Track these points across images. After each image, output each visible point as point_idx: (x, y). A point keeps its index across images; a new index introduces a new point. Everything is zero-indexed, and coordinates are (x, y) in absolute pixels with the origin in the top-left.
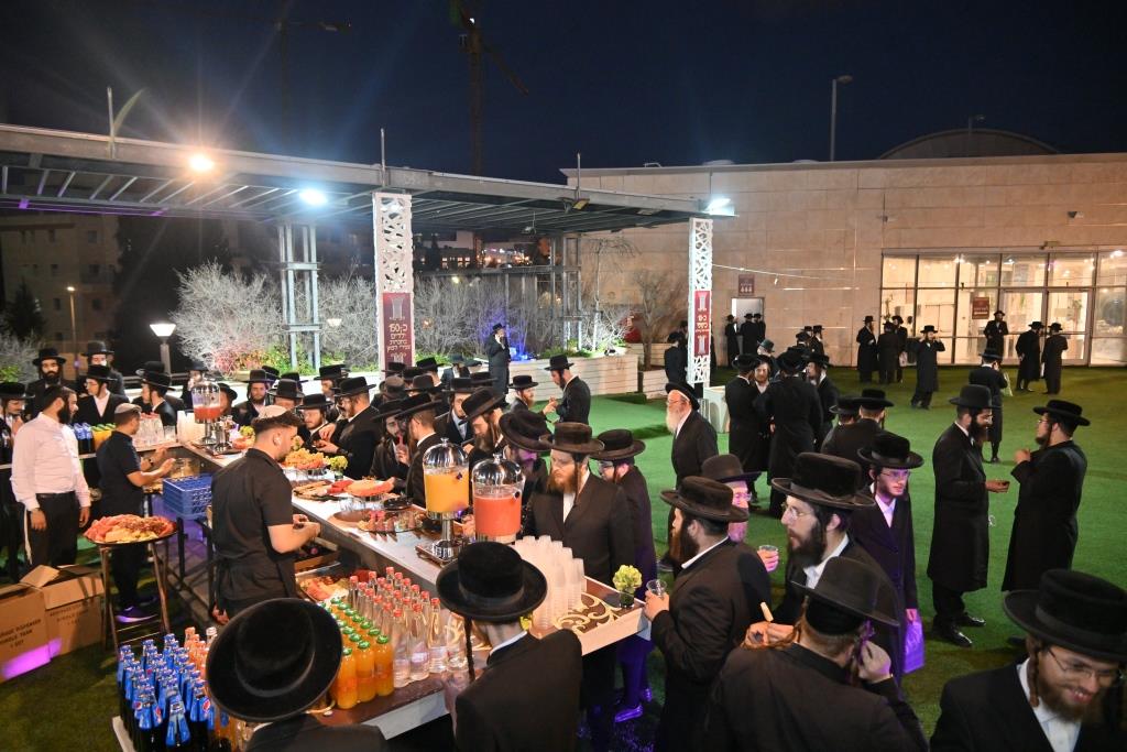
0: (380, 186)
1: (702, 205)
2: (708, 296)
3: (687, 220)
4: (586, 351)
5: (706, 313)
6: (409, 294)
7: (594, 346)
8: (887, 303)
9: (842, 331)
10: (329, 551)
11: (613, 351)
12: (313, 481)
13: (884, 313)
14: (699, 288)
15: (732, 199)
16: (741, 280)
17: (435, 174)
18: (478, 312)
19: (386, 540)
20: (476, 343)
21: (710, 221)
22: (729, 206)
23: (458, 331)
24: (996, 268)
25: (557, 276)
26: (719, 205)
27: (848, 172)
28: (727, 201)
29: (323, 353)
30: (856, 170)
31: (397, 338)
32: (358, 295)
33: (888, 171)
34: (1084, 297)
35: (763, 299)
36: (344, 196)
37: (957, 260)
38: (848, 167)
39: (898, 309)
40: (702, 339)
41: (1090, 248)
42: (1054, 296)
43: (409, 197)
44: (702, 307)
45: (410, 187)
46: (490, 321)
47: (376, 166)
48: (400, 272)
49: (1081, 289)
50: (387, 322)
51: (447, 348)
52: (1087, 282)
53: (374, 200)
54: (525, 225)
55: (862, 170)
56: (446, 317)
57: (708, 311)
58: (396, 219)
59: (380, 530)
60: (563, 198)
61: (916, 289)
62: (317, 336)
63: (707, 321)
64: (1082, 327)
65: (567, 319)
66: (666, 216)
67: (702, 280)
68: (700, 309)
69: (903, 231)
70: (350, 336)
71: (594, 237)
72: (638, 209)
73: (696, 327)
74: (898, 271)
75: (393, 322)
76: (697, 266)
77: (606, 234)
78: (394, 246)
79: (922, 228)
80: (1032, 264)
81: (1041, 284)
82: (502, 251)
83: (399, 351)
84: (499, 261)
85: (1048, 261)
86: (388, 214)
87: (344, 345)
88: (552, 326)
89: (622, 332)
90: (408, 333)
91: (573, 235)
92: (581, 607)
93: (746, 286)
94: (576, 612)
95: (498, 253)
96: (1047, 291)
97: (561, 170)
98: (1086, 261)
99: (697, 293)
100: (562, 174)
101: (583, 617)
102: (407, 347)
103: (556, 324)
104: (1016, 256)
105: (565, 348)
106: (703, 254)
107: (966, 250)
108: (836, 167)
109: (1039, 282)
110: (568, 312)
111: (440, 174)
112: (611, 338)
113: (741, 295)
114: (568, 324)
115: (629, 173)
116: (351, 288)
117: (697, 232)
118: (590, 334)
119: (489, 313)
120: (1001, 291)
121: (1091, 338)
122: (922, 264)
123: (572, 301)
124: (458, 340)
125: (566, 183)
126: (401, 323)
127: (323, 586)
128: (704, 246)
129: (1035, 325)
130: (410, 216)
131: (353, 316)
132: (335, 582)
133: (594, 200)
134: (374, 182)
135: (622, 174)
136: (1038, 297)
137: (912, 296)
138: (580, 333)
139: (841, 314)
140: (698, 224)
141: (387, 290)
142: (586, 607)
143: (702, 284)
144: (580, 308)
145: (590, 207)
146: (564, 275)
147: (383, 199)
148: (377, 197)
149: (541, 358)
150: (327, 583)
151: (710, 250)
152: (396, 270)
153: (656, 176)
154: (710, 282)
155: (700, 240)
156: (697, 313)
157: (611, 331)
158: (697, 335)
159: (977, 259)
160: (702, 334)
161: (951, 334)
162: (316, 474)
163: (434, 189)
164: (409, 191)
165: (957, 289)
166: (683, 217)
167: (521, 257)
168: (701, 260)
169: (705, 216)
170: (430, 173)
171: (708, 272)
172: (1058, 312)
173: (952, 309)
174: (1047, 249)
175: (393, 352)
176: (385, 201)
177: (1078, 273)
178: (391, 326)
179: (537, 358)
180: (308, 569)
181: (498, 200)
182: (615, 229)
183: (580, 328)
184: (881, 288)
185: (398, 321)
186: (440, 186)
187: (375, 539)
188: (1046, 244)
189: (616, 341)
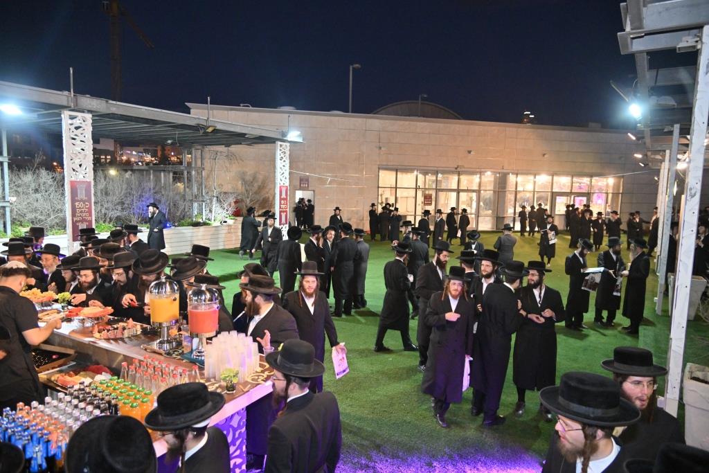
0: (70, 107)
1: (284, 134)
2: (287, 189)
3: (274, 142)
4: (208, 221)
5: (286, 199)
6: (90, 182)
7: (213, 219)
8: (381, 195)
9: (358, 211)
10: (69, 355)
11: (225, 222)
12: (46, 310)
13: (380, 201)
14: (282, 184)
15: (302, 132)
16: (301, 180)
17: (111, 102)
18: (133, 195)
19: (119, 343)
20: (132, 216)
21: (288, 144)
22: (299, 136)
23: (120, 208)
24: (434, 178)
25: (188, 173)
26: (294, 135)
27: (360, 120)
28: (299, 133)
29: (13, 223)
30: (365, 119)
31: (81, 212)
32: (42, 181)
33: (382, 121)
34: (474, 195)
35: (314, 191)
36: (37, 111)
37: (415, 173)
38: (360, 117)
39: (387, 199)
40: (283, 215)
41: (478, 170)
42: (462, 194)
43: (90, 115)
44: (284, 196)
45: (92, 110)
46: (142, 201)
47: (66, 93)
48: (83, 167)
49: (474, 191)
50: (73, 201)
51: (111, 220)
52: (475, 187)
53: (62, 116)
54: (167, 139)
55: (367, 120)
56: (110, 198)
57: (287, 198)
58: (80, 130)
59: (112, 337)
60: (198, 124)
61: (396, 188)
62: (8, 210)
63: (287, 204)
64: (473, 211)
65: (195, 201)
66: (261, 140)
67: (283, 179)
68: (282, 197)
69: (389, 156)
70: (36, 210)
71: (212, 149)
72: (245, 134)
73: (280, 208)
74: (387, 178)
75: (78, 201)
76: (280, 170)
77: (221, 148)
78: (79, 149)
79: (398, 154)
80: (450, 176)
81: (456, 188)
82: (134, 153)
83: (83, 221)
84: (133, 160)
85: (459, 175)
86: (74, 126)
87: (30, 216)
88: (185, 205)
89: (231, 210)
90: (90, 209)
91: (199, 147)
92: (259, 369)
93: (303, 183)
94: (257, 372)
95: (132, 154)
96: (458, 191)
97: (186, 103)
98: (475, 176)
99: (280, 187)
100: (187, 106)
101: (262, 374)
102: (89, 218)
103: (187, 204)
104: (444, 172)
105: (194, 219)
106: (284, 164)
107: (421, 168)
108: (353, 117)
109: (454, 186)
110: (196, 197)
111: (114, 102)
112: (224, 213)
113: (301, 189)
114: (195, 205)
115: (232, 110)
116: (35, 176)
117: (280, 150)
118: (211, 211)
119: (141, 196)
120: (437, 190)
121: (478, 216)
122: (399, 175)
123: (198, 189)
124: (119, 214)
125: (189, 113)
126: (84, 202)
127: (68, 378)
128: (284, 159)
129: (453, 209)
130: (91, 129)
131: (38, 196)
132: (76, 375)
133: (219, 127)
134: (65, 103)
135: (227, 110)
136: (454, 194)
137: (394, 191)
138: (204, 210)
139: (357, 201)
140: (281, 146)
141: (73, 179)
142: (262, 369)
143: (283, 182)
144: (204, 194)
145: (216, 131)
146: (193, 173)
147: (70, 116)
148: (65, 115)
149: (179, 226)
150: (71, 376)
151: (288, 161)
152: (80, 165)
153: (249, 113)
154: (288, 180)
155: (282, 155)
156: (281, 199)
157: (224, 209)
158: (280, 212)
159: (425, 173)
160: (284, 212)
161: (413, 214)
162: (46, 306)
163: (108, 112)
164: (90, 111)
165: (416, 189)
166: (272, 141)
167: (148, 158)
168: (283, 167)
169: (284, 141)
170: (107, 101)
171: (287, 174)
172: (463, 203)
173: (414, 200)
174: (459, 169)
175: (79, 221)
176: (72, 118)
177: (471, 182)
178: (77, 204)
179: (175, 226)
180: (53, 368)
181: (154, 122)
182: (228, 145)
183: (204, 207)
184: (378, 187)
185: (81, 200)
186: (114, 110)
187: (111, 343)
188: (458, 167)
189: (228, 216)
